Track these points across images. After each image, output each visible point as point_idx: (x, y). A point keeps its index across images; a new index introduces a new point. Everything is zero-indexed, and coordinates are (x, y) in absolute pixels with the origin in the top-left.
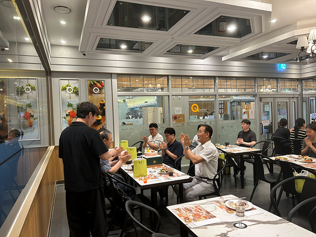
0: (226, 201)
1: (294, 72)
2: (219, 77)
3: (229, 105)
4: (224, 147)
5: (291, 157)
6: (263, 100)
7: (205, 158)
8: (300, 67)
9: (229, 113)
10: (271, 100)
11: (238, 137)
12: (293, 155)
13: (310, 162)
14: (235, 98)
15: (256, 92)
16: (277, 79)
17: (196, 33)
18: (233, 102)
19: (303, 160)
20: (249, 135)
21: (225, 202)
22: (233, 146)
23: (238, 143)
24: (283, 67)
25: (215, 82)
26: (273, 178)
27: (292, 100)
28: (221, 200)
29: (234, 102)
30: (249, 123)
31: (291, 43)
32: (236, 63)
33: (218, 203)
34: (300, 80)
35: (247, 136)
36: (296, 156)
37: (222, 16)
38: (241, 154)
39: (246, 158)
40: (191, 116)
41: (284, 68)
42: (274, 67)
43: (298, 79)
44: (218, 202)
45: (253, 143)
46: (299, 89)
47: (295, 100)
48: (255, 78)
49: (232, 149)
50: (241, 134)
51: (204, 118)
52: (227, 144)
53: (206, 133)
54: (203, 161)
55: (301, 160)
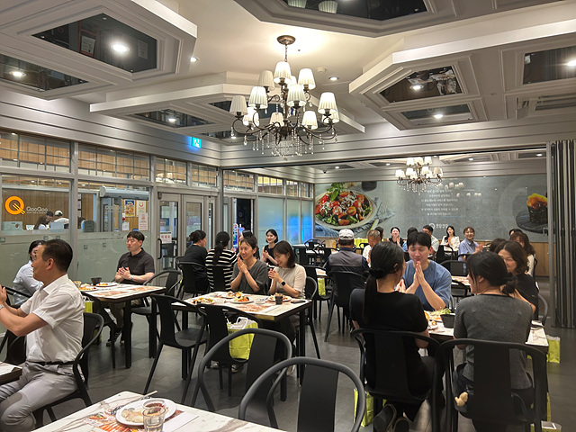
0: (116, 409)
1: (212, 155)
2: (80, 143)
3: (96, 203)
4: (92, 288)
5: (216, 296)
6: (164, 198)
7: (46, 317)
8: (221, 147)
9: (95, 219)
10: (177, 198)
11: (120, 266)
12: (219, 293)
13: (247, 301)
14: (109, 190)
15: (152, 180)
16: (187, 162)
17: (37, 36)
18: (105, 197)
19: (236, 299)
20: (140, 262)
21: (113, 412)
22: (109, 284)
23: (119, 277)
24: (197, 143)
25: (71, 153)
26: (190, 339)
27: (208, 202)
28: (103, 410)
29: (108, 197)
30: (141, 238)
31: (216, 105)
32: (117, 122)
33: (98, 419)
34: (220, 169)
35: (136, 263)
36: (224, 294)
37: (103, 15)
38: (127, 300)
39: (135, 306)
40: (6, 223)
41: (198, 145)
42: (182, 141)
43: (217, 167)
44: (96, 417)
45: (149, 275)
46: (219, 184)
47: (213, 202)
48: (150, 155)
49: (107, 290)
50: (126, 259)
51: (36, 228)
52: (95, 282)
53: (45, 261)
54: (40, 324)
55: (232, 300)
